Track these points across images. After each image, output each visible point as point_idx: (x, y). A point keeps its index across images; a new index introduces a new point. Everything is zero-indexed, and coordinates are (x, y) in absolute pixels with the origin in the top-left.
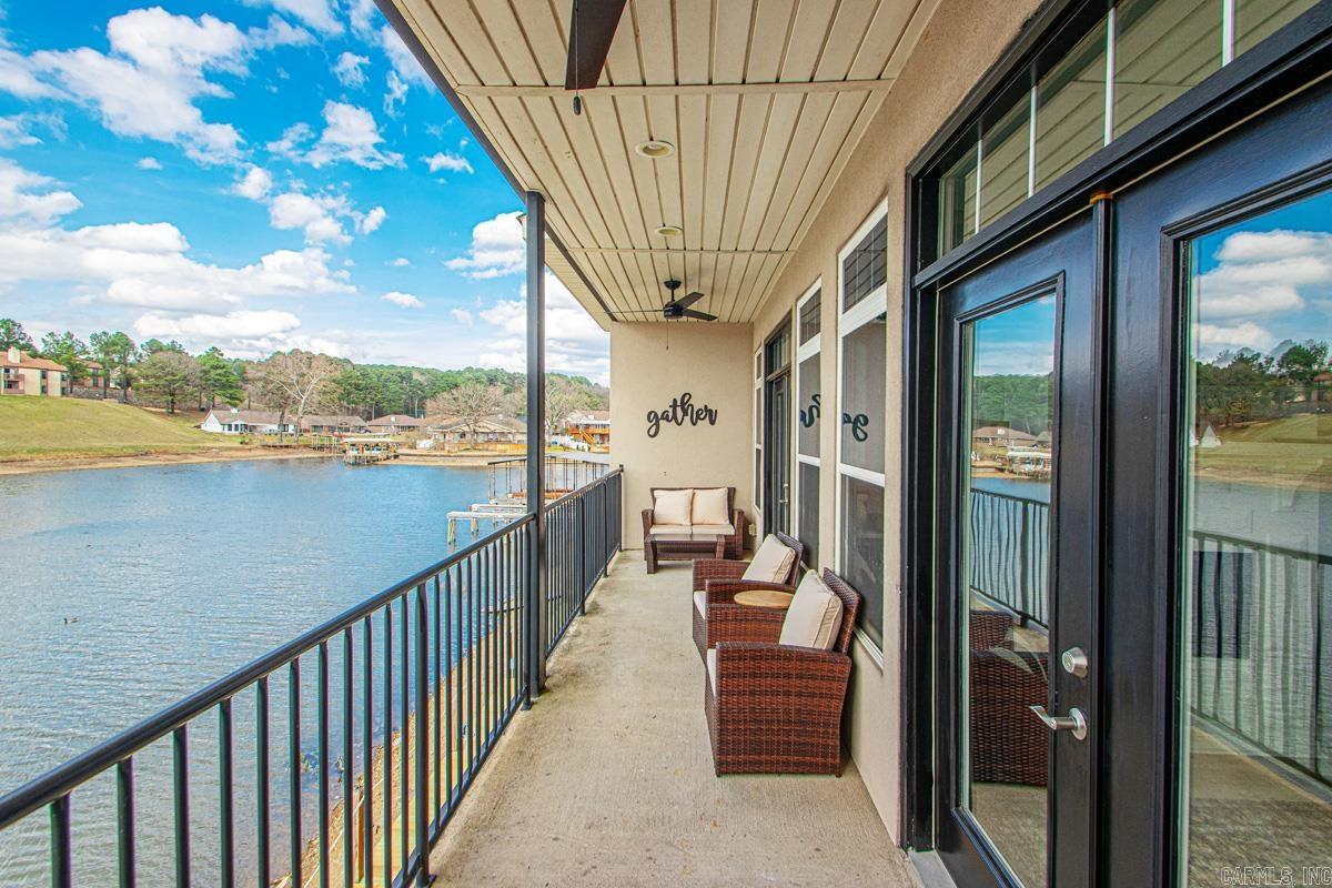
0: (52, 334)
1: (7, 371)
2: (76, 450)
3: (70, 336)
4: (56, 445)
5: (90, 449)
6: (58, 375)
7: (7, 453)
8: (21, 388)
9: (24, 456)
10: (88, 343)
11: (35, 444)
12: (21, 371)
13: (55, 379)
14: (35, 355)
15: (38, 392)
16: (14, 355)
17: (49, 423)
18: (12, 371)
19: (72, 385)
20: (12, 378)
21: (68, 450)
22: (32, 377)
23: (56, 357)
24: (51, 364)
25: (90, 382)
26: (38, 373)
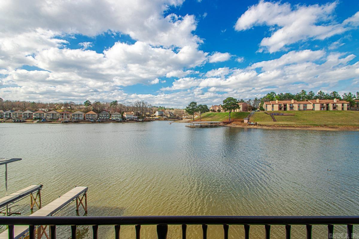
0: (345, 94)
1: (334, 105)
2: (351, 125)
3: (350, 93)
4: (345, 123)
5: (355, 125)
6: (346, 104)
7: (333, 125)
8: (337, 109)
9: (337, 126)
10: (356, 95)
11: (340, 123)
12: (337, 104)
13: (346, 105)
14: (341, 100)
15: (341, 109)
16: (335, 100)
17: (344, 118)
18: (335, 105)
19: (350, 107)
20: (335, 106)
21: (348, 125)
22: (340, 105)
23: (346, 100)
24: (345, 102)
25: (356, 106)
26: (341, 105)
